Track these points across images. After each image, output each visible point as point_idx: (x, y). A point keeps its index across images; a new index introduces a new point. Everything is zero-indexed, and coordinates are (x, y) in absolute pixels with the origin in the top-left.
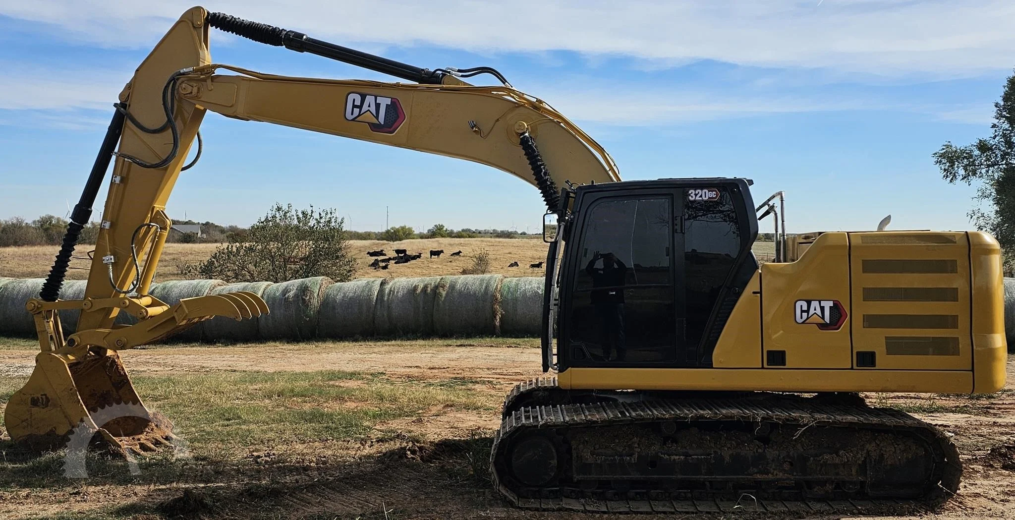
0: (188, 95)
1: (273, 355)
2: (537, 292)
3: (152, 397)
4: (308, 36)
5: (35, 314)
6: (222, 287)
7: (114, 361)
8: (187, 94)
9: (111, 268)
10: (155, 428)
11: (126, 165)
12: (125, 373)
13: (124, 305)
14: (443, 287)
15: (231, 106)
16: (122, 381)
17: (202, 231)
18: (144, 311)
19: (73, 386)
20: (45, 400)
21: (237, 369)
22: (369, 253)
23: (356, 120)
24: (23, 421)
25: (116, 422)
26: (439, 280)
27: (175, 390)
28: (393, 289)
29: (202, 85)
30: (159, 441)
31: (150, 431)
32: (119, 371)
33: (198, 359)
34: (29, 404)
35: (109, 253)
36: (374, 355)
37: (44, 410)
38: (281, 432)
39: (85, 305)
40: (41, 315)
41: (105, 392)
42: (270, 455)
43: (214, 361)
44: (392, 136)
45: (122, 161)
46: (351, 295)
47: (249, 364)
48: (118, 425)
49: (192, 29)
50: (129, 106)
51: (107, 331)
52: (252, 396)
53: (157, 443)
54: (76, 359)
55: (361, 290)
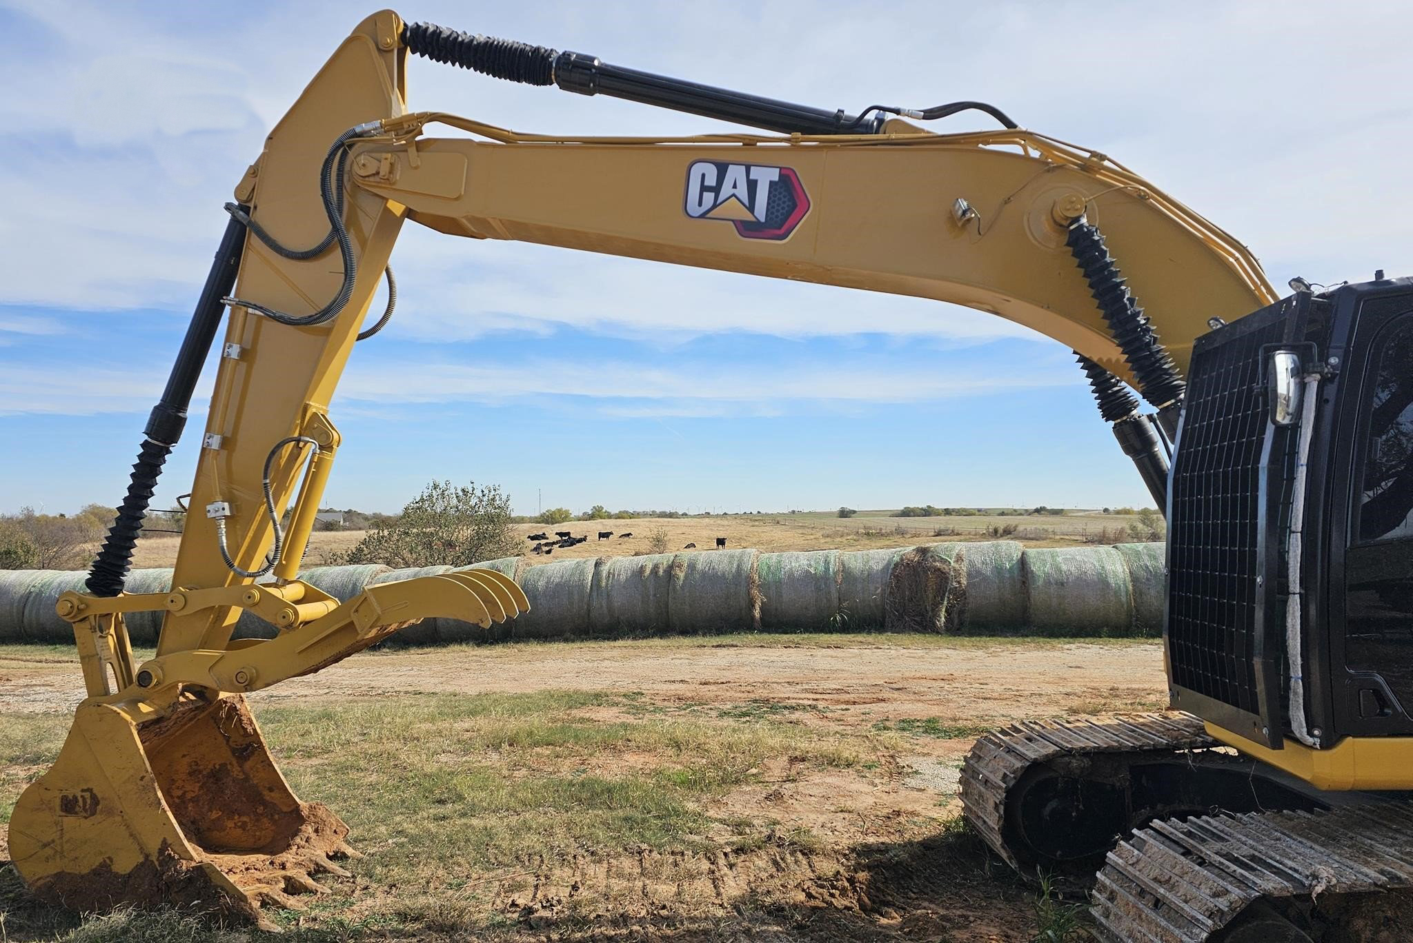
0: (372, 179)
1: (467, 666)
2: (808, 571)
3: (303, 751)
4: (603, 61)
5: (74, 623)
6: (387, 574)
7: (233, 709)
8: (368, 176)
9: (223, 526)
10: (313, 836)
11: (251, 323)
12: (255, 730)
13: (250, 602)
14: (680, 566)
15: (457, 199)
16: (250, 745)
17: (344, 520)
18: (290, 611)
19: (147, 772)
20: (89, 801)
21: (422, 690)
22: (529, 537)
23: (708, 216)
24: (45, 845)
25: (239, 824)
26: (672, 558)
27: (340, 735)
28: (612, 571)
29: (399, 157)
30: (322, 866)
31: (303, 843)
32: (243, 727)
33: (362, 675)
34: (58, 808)
35: (219, 497)
36: (606, 663)
37: (88, 822)
38: (546, 830)
39: (172, 601)
40: (88, 622)
41: (217, 767)
42: (552, 905)
43: (386, 676)
44: (784, 244)
45: (242, 313)
46: (557, 580)
47: (436, 681)
48: (244, 830)
49: (375, 53)
50: (255, 208)
51: (216, 653)
52: (466, 747)
53: (318, 872)
54: (156, 712)
55: (569, 572)
